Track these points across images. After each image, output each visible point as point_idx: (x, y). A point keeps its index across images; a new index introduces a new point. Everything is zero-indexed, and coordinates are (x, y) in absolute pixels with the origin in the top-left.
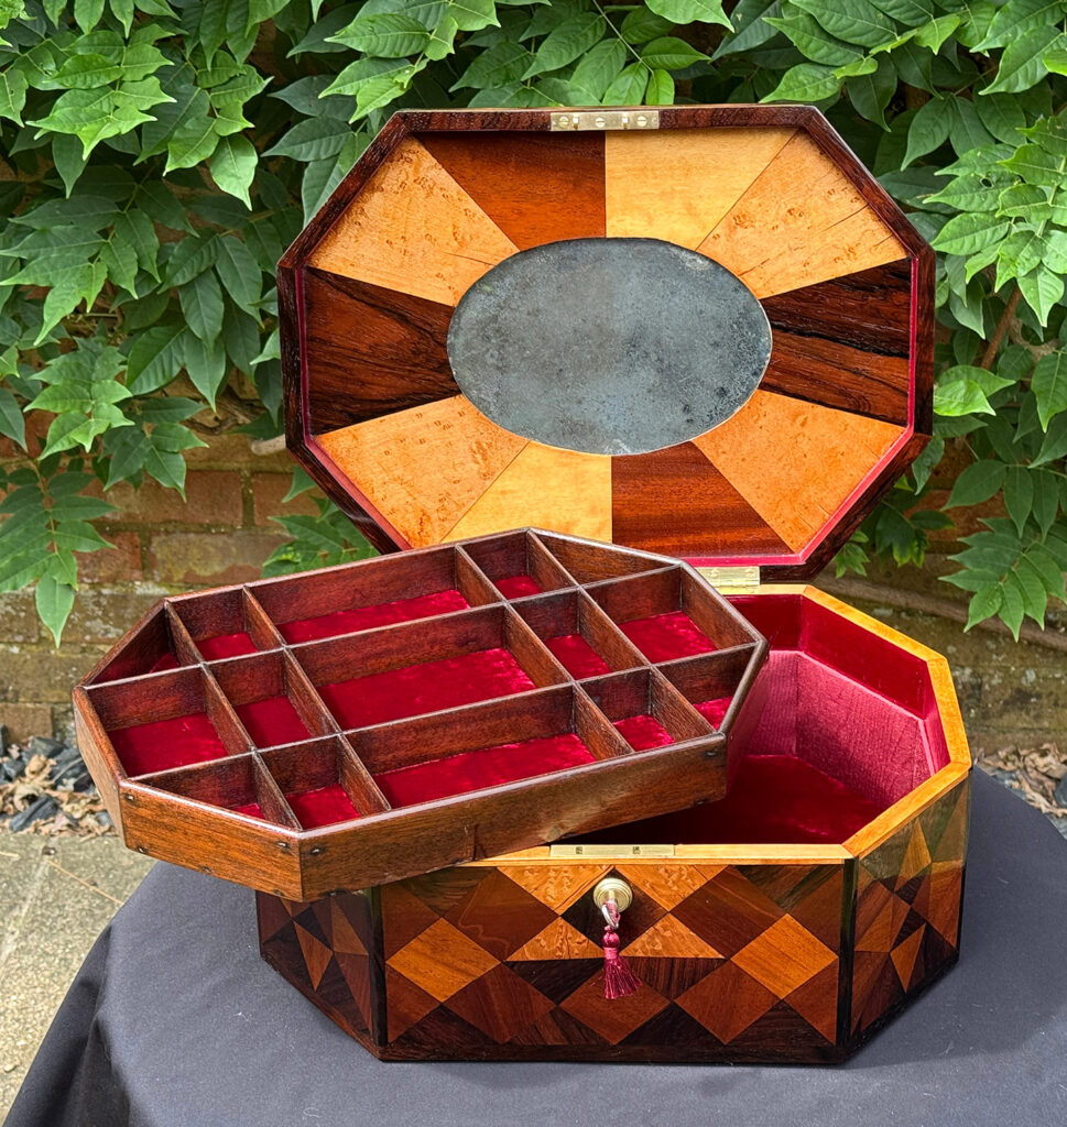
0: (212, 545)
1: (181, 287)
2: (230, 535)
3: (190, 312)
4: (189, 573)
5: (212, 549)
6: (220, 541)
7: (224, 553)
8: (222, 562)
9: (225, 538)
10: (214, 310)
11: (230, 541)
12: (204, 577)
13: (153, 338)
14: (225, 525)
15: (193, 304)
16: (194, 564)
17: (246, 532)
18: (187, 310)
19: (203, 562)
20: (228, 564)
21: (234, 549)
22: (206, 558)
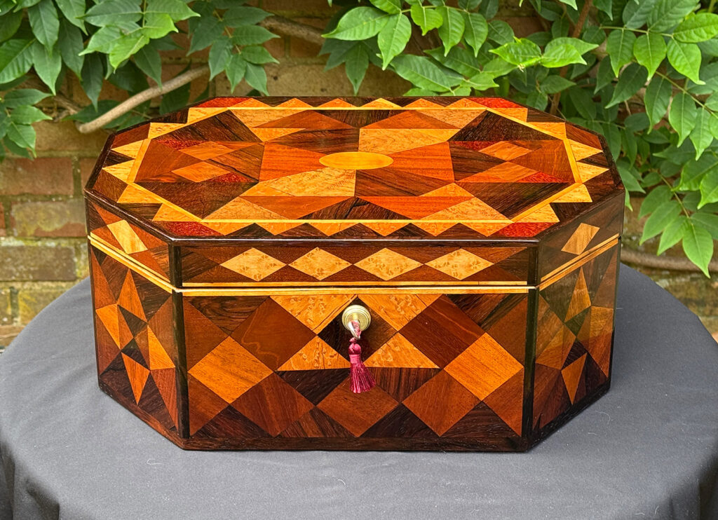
0: (53, 209)
1: (30, 8)
2: (65, 202)
3: (35, 27)
4: (38, 229)
5: (53, 213)
6: (58, 206)
7: (61, 214)
8: (60, 221)
9: (62, 204)
10: (53, 26)
11: (65, 206)
12: (48, 232)
13: (11, 47)
14: (61, 195)
15: (39, 21)
16: (41, 223)
17: (76, 200)
18: (34, 24)
19: (47, 221)
20: (65, 222)
21: (68, 212)
22: (49, 218)
